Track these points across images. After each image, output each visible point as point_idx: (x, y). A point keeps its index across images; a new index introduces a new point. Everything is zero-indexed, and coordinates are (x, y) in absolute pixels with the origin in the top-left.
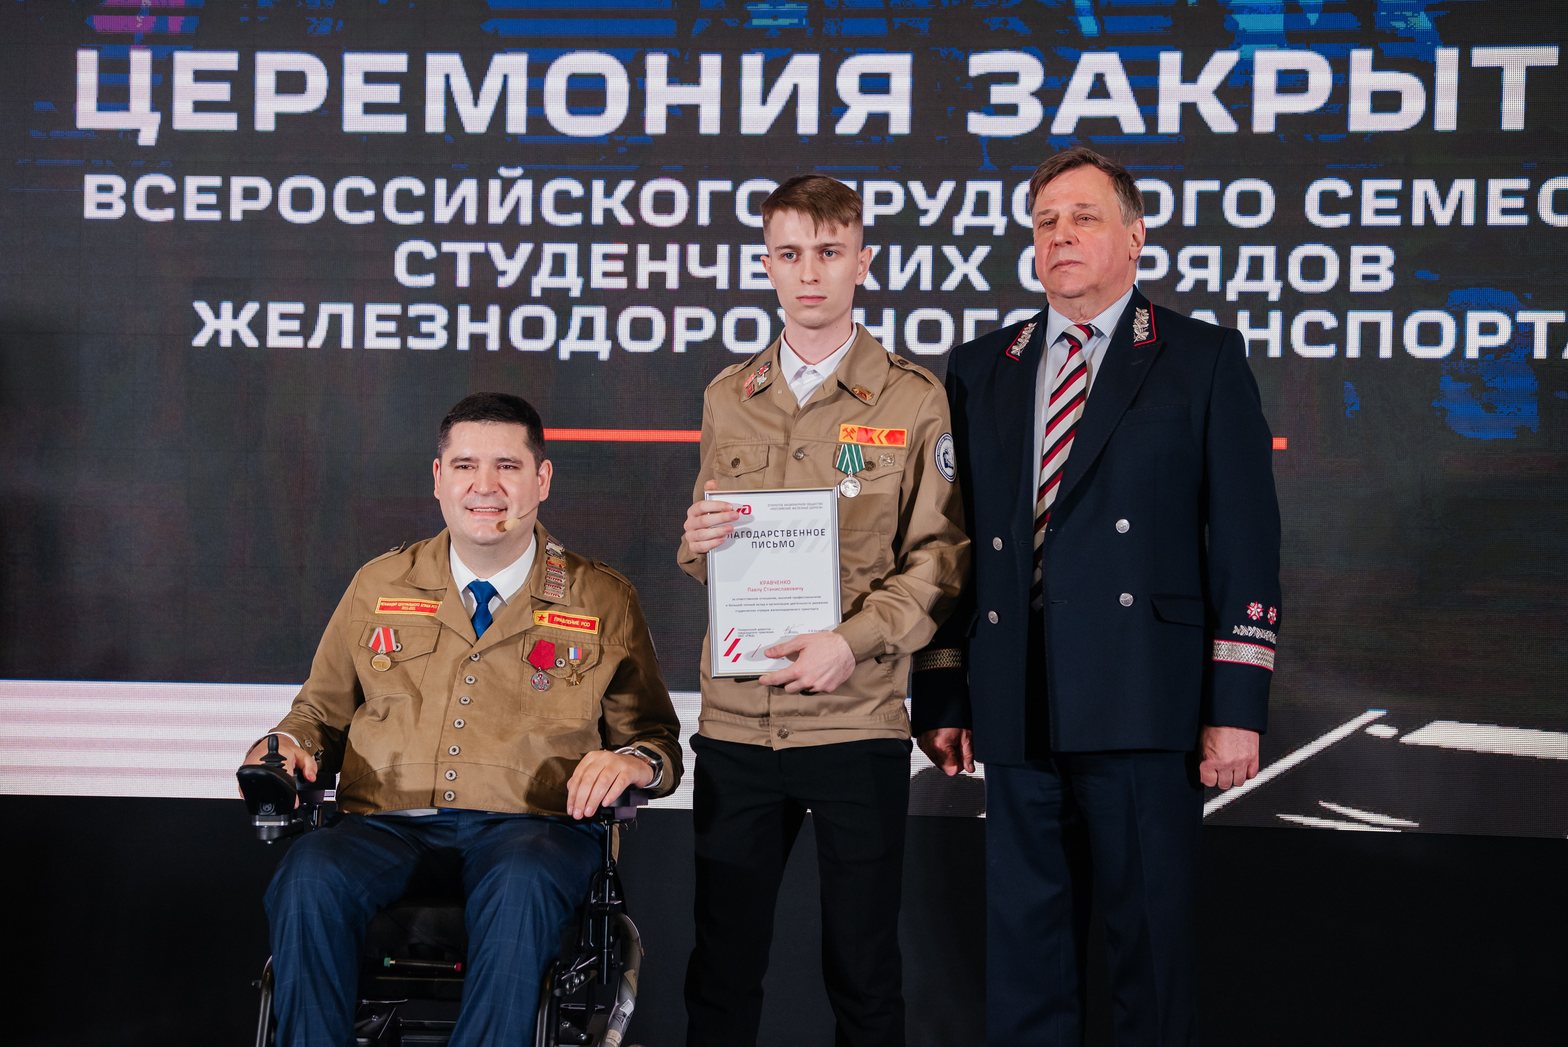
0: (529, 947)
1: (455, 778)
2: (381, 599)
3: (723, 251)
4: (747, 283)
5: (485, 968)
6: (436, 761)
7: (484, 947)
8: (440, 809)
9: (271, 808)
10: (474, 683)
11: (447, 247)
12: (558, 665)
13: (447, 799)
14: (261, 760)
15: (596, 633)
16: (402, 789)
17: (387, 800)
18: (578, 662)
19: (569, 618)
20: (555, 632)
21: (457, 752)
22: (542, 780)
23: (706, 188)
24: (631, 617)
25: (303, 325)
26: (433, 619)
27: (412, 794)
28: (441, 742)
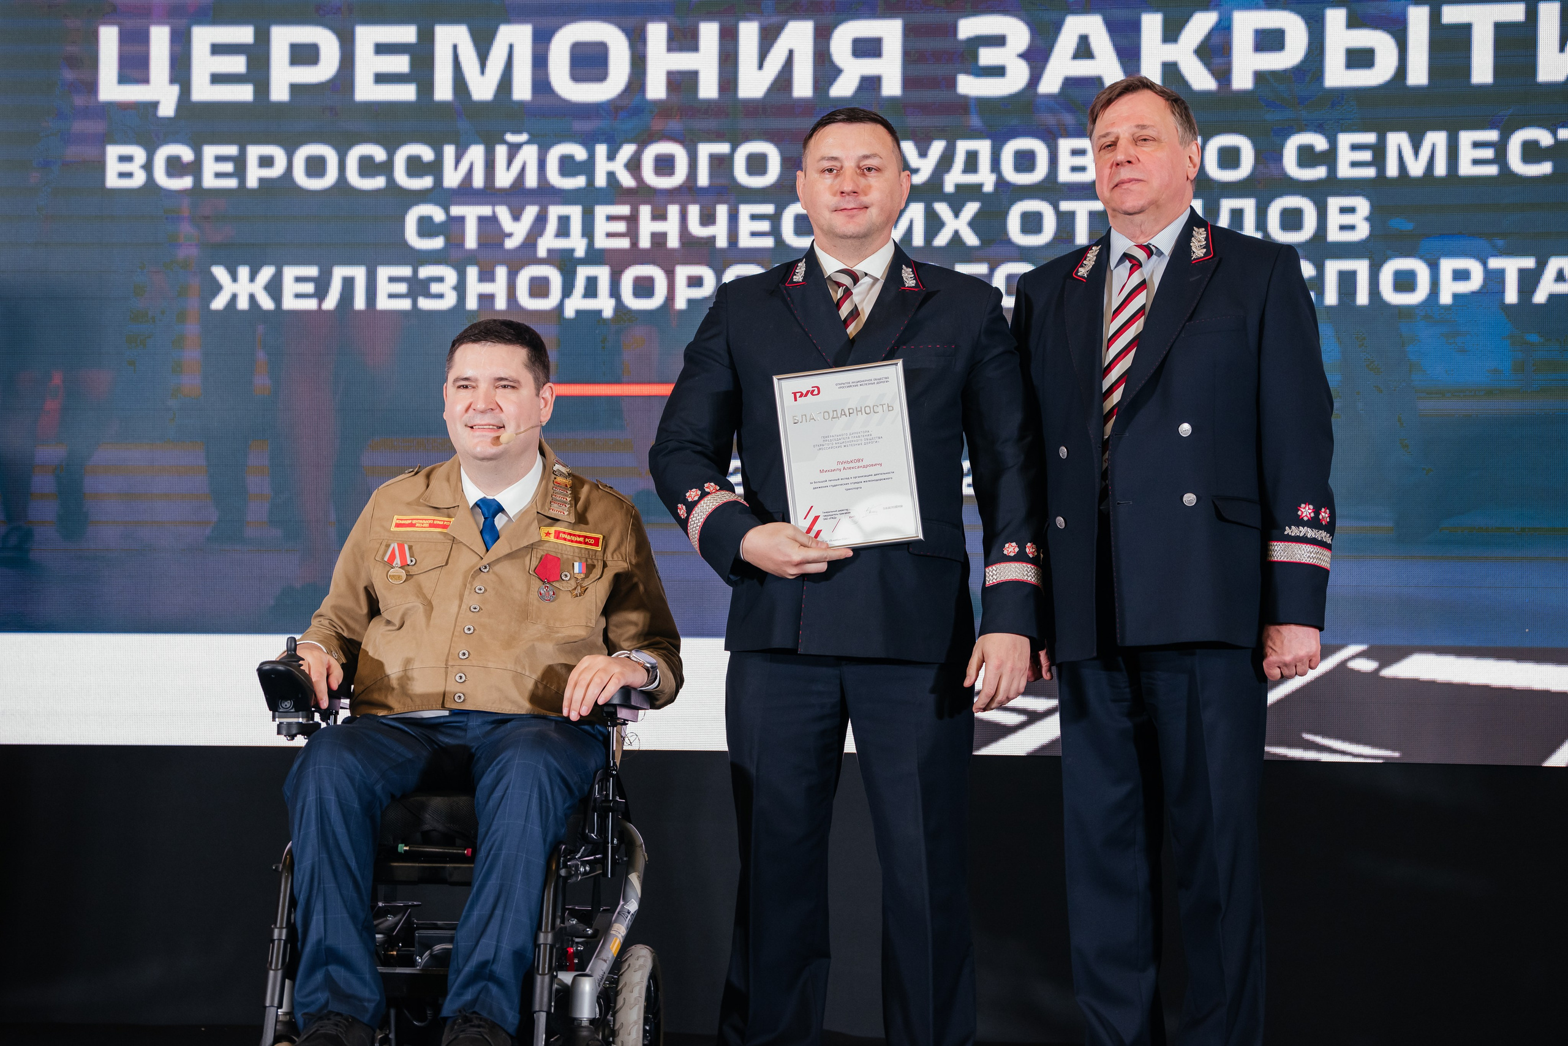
0: (536, 829)
1: (465, 681)
2: (396, 517)
3: (722, 211)
5: (494, 848)
6: (446, 665)
7: (493, 828)
8: (451, 710)
9: (290, 706)
10: (483, 593)
11: (456, 211)
12: (563, 577)
13: (457, 700)
15: (600, 549)
16: (414, 691)
17: (399, 702)
18: (583, 576)
19: (575, 535)
20: (560, 547)
21: (467, 656)
22: (547, 683)
23: (705, 150)
24: (634, 534)
25: (316, 288)
26: (445, 534)
27: (423, 696)
28: (450, 646)
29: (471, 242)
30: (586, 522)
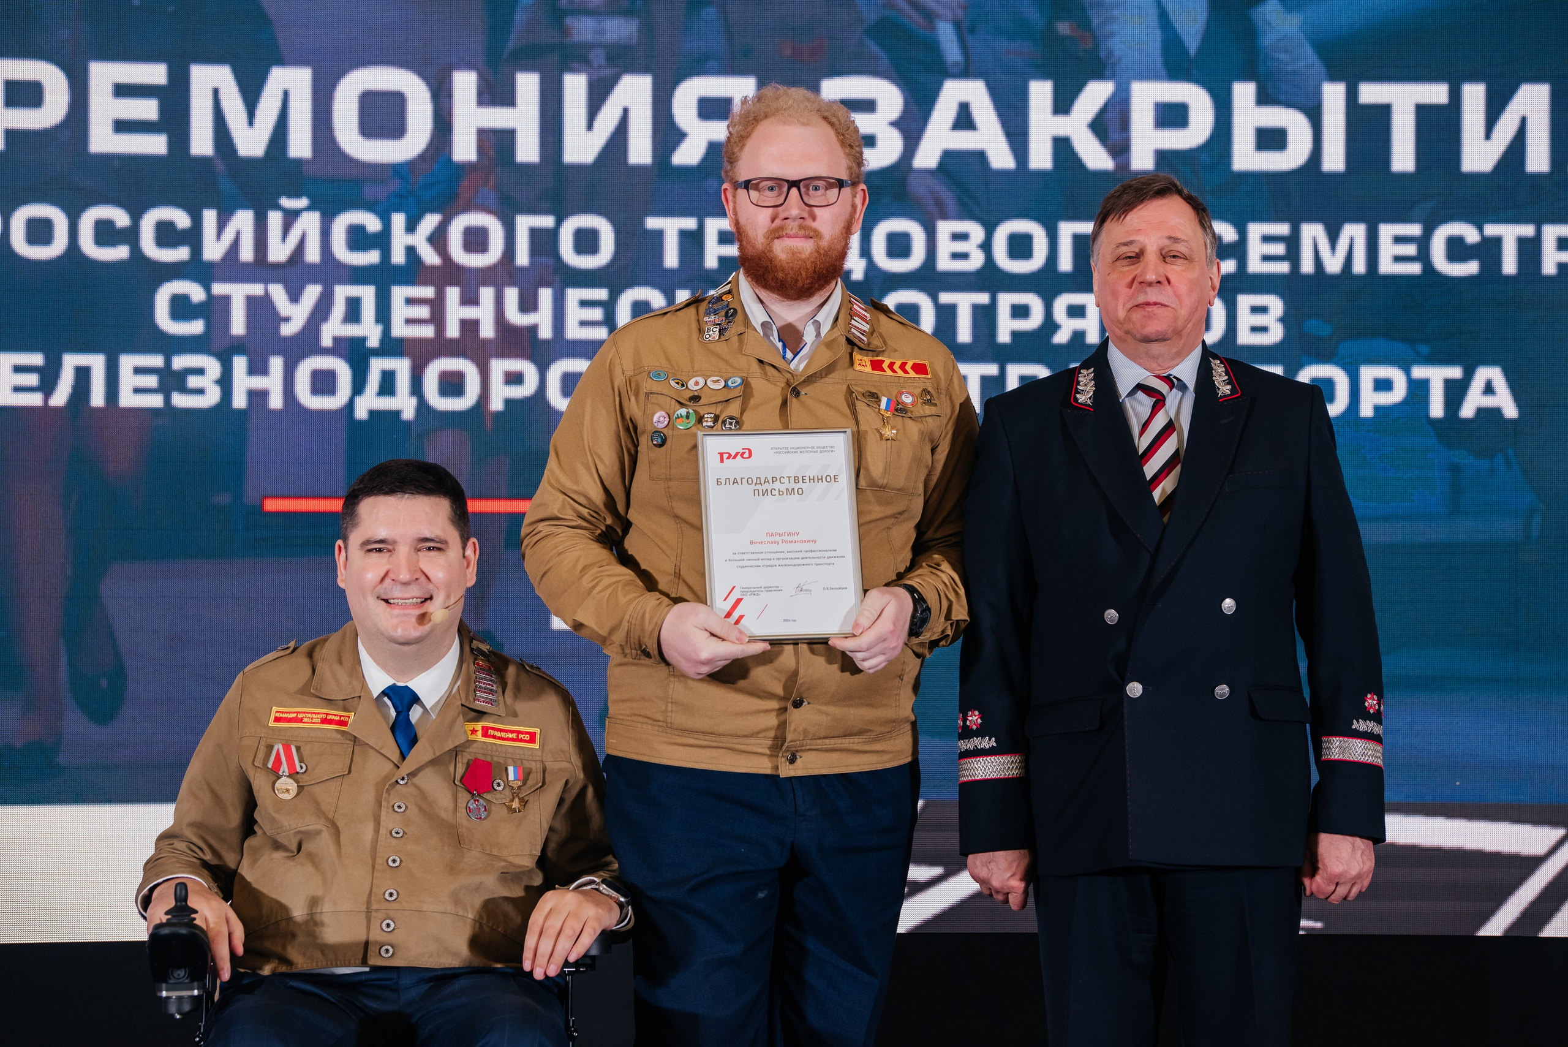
1: (394, 929)
2: (275, 711)
3: (545, 295)
6: (366, 909)
8: (374, 966)
9: (183, 974)
10: (404, 811)
11: (218, 289)
12: (495, 787)
13: (384, 955)
14: (167, 913)
15: (538, 747)
16: (324, 942)
17: (304, 955)
18: (519, 783)
19: (503, 731)
20: (490, 748)
21: (395, 896)
23: (525, 223)
24: (575, 727)
25: (42, 380)
26: (343, 733)
28: (372, 883)
29: (238, 326)
30: (516, 714)
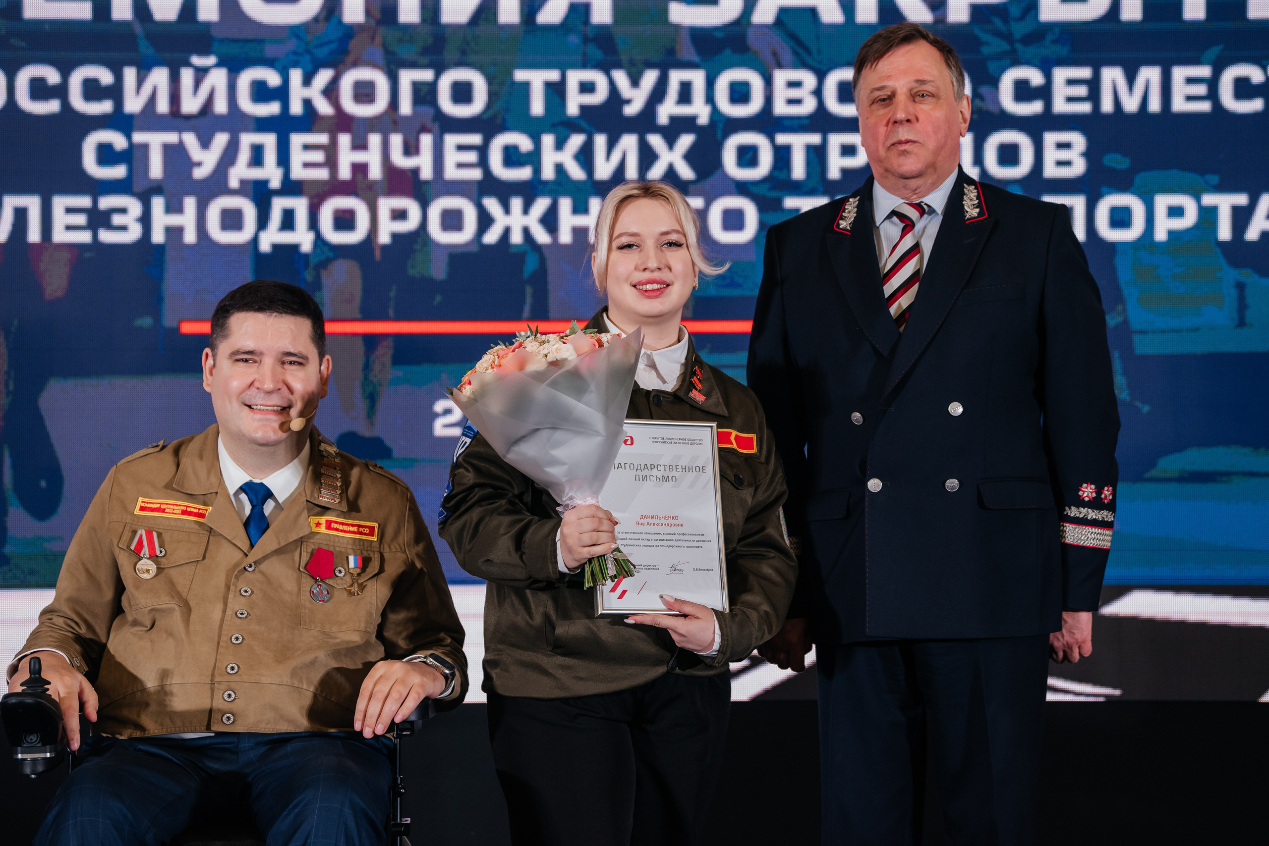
1: (235, 699)
2: (140, 500)
3: (426, 141)
4: (451, 173)
6: (211, 681)
8: (217, 731)
9: (35, 739)
10: (250, 595)
11: (139, 137)
12: (337, 574)
13: (226, 722)
14: (23, 685)
15: (376, 539)
16: (173, 709)
17: (156, 722)
18: (359, 571)
19: (346, 524)
20: (332, 539)
21: (236, 670)
23: (407, 77)
24: (412, 521)
26: (201, 524)
27: (182, 715)
28: (216, 658)
29: (156, 169)
30: (358, 510)
